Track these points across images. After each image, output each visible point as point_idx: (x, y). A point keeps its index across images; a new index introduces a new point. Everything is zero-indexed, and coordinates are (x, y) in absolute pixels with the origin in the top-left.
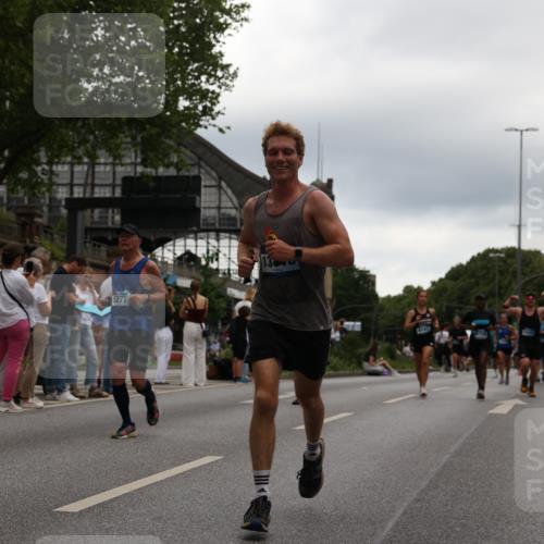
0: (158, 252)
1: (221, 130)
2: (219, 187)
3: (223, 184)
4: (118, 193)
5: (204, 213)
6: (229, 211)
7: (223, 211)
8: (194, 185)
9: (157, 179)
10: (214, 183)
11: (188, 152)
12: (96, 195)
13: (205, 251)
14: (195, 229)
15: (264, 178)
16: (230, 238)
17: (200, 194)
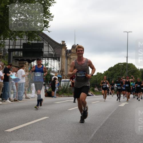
0: (32, 63)
1: (49, 32)
2: (49, 46)
3: (50, 45)
4: (22, 47)
5: (44, 53)
6: (51, 52)
7: (49, 52)
8: (42, 46)
9: (32, 44)
10: (47, 45)
11: (40, 37)
12: (16, 48)
13: (45, 63)
14: (42, 57)
15: (60, 44)
16: (51, 60)
17: (43, 48)
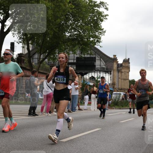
0: (85, 76)
1: (101, 47)
2: (101, 60)
3: (101, 59)
4: (75, 61)
5: (97, 66)
6: (103, 66)
7: (101, 66)
8: (94, 60)
9: (85, 58)
10: (99, 59)
11: (93, 51)
12: (70, 62)
13: (97, 76)
14: (94, 70)
15: (112, 58)
16: (103, 73)
17: (96, 62)
